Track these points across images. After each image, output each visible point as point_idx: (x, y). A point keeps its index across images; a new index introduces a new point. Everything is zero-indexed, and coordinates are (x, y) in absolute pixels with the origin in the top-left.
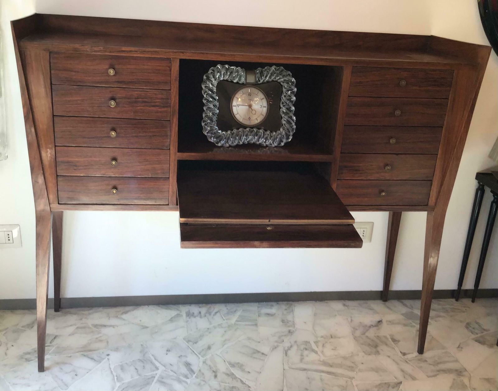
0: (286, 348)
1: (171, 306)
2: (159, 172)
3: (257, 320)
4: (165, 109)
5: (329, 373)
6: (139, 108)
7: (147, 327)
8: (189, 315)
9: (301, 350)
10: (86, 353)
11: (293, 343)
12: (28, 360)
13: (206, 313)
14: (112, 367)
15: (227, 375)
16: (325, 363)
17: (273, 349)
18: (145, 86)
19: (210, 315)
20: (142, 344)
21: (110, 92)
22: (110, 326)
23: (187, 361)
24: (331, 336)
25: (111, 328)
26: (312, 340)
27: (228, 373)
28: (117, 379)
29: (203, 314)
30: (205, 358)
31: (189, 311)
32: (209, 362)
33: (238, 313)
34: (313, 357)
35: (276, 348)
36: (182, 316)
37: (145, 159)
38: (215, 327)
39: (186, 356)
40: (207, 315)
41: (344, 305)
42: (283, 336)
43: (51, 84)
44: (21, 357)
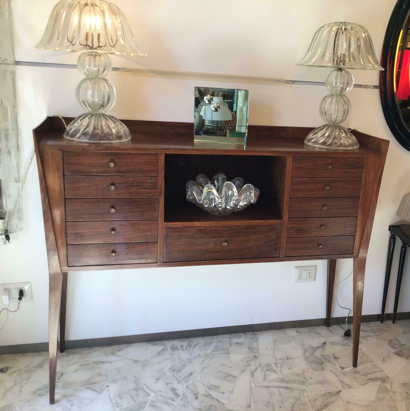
0: (253, 371)
1: (159, 342)
3: (228, 349)
5: (286, 388)
7: (139, 361)
8: (174, 348)
9: (264, 371)
10: (88, 386)
11: (257, 366)
12: (40, 395)
14: (112, 396)
15: (206, 396)
16: (283, 381)
17: (242, 372)
19: (190, 347)
20: (135, 376)
22: (107, 362)
23: (173, 387)
24: (288, 358)
25: (109, 364)
26: (272, 362)
27: (207, 394)
28: (116, 406)
29: (184, 347)
30: (188, 383)
31: (173, 345)
32: (191, 387)
33: (214, 345)
34: (273, 376)
35: (244, 371)
36: (167, 350)
38: (195, 358)
39: (172, 383)
40: (188, 347)
41: (297, 332)
42: (250, 360)
44: (34, 393)
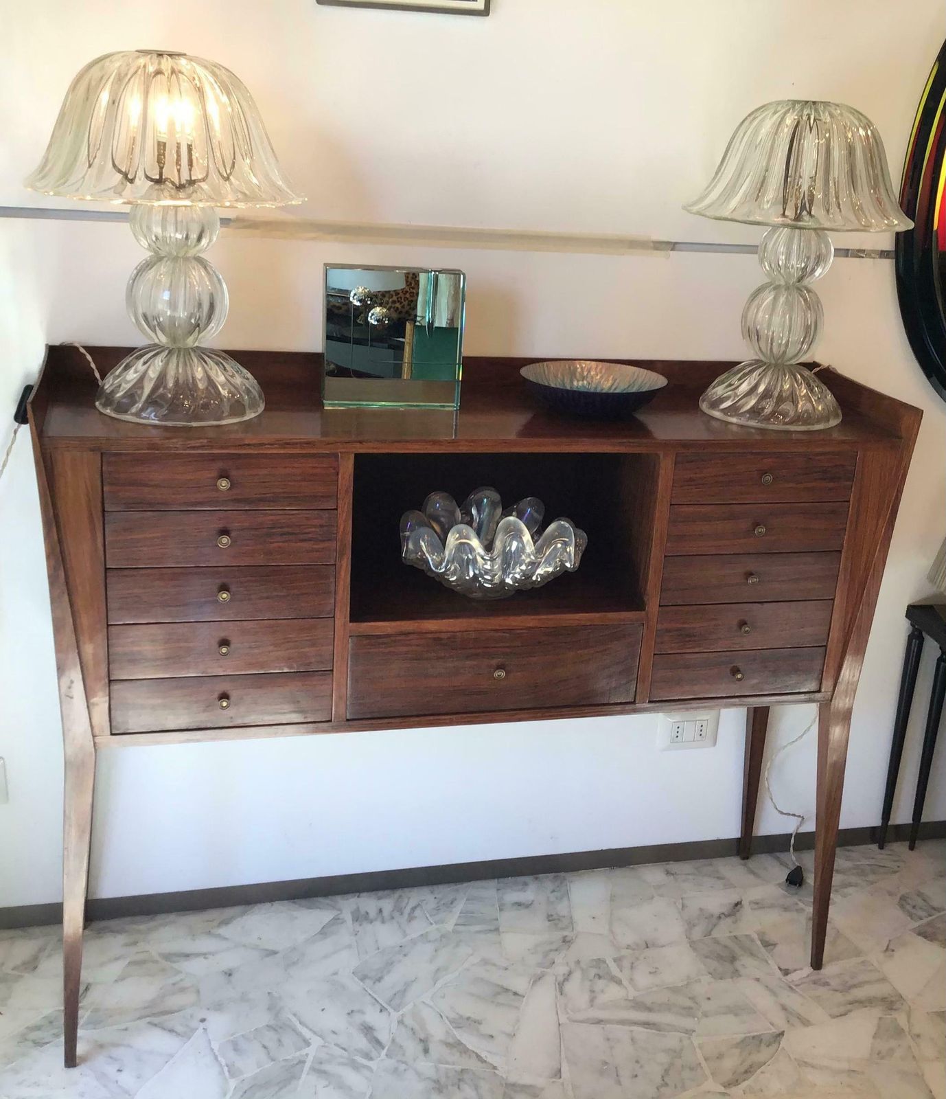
0: (561, 979)
1: (321, 899)
2: (313, 660)
3: (497, 920)
4: (326, 544)
5: (646, 1024)
6: (275, 545)
7: (275, 953)
8: (360, 917)
9: (591, 980)
10: (156, 1020)
11: (572, 965)
12: (38, 1044)
13: (393, 911)
14: (215, 1046)
15: (448, 1045)
16: (638, 1005)
17: (535, 982)
18: (288, 506)
19: (402, 914)
20: (270, 991)
21: (220, 519)
22: (197, 955)
23: (364, 1022)
24: (647, 944)
25: (201, 959)
26: (608, 954)
27: (451, 1040)
28: (229, 1072)
29: (386, 913)
30: (401, 1013)
31: (358, 908)
32: (409, 1021)
33: (460, 906)
34: (613, 993)
35: (539, 979)
36: (343, 922)
37: (285, 639)
38: (414, 942)
39: (362, 1012)
40: (396, 914)
41: (668, 873)
42: (551, 950)
43: (104, 511)
44: (23, 1038)
